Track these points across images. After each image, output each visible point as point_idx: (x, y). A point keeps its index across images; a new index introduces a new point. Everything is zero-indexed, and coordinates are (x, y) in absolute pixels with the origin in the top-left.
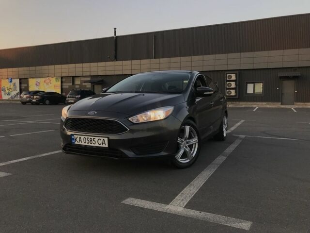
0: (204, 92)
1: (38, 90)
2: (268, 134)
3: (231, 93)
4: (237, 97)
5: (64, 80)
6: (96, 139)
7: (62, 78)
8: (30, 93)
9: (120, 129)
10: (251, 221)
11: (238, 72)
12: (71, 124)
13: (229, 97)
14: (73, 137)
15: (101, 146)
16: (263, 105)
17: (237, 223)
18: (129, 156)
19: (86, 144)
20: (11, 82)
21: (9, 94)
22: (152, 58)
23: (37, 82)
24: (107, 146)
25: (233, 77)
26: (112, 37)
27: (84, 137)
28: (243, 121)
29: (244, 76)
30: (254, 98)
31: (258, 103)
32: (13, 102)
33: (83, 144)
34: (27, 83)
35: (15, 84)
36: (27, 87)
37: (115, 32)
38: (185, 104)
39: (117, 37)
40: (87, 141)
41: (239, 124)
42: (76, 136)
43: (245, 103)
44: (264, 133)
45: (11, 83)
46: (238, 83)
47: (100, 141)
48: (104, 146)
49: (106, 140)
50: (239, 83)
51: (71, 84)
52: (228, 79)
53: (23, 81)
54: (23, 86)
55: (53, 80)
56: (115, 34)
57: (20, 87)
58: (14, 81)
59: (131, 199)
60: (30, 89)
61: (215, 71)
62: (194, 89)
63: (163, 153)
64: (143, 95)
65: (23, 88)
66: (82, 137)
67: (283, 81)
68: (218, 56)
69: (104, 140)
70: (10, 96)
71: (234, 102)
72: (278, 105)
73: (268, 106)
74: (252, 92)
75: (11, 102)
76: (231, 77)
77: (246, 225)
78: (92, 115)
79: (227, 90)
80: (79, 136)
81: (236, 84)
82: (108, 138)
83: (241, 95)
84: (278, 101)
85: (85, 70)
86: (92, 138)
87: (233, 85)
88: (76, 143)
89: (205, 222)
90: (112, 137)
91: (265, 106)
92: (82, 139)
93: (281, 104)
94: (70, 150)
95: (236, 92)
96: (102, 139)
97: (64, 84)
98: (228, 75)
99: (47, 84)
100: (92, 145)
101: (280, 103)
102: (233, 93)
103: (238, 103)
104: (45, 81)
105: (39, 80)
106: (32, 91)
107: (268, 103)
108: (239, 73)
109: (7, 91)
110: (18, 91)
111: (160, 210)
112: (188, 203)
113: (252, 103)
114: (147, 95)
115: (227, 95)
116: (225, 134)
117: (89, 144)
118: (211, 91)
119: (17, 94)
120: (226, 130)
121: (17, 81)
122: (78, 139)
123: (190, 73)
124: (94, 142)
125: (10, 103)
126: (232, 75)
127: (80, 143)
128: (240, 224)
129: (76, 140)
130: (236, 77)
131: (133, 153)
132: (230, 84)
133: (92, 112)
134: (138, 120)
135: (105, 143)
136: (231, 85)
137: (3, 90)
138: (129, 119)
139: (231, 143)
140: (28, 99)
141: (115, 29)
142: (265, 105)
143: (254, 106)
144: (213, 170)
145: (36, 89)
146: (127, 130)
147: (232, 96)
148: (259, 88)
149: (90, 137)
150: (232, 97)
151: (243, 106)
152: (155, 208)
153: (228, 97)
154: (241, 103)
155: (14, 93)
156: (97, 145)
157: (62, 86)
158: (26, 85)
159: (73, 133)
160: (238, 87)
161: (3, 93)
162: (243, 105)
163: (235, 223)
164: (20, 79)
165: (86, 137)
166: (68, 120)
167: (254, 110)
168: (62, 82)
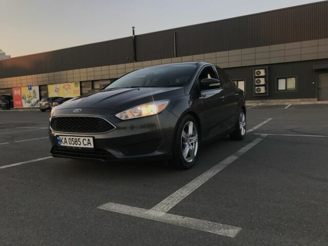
0: (209, 84)
1: (57, 96)
2: (295, 132)
3: (260, 90)
4: (267, 94)
5: (83, 84)
6: (82, 139)
7: (81, 82)
8: (48, 99)
9: (106, 127)
10: (240, 227)
11: (267, 67)
12: (56, 124)
13: (258, 95)
14: (58, 138)
15: (87, 146)
16: (296, 102)
17: (222, 230)
18: (118, 157)
19: (72, 145)
20: (31, 89)
21: (29, 102)
22: (174, 57)
23: (56, 88)
24: (92, 146)
25: (263, 73)
26: (131, 37)
27: (69, 137)
28: (270, 119)
29: (275, 71)
30: (287, 94)
31: (291, 100)
32: (34, 110)
33: (69, 145)
34: (47, 90)
35: (34, 92)
36: (47, 94)
37: (134, 31)
38: (188, 98)
39: (135, 36)
40: (73, 142)
41: (265, 122)
42: (61, 137)
43: (276, 101)
44: (291, 131)
45: (31, 91)
46: (267, 80)
47: (85, 141)
48: (89, 146)
49: (91, 139)
50: (269, 79)
51: (90, 89)
52: (256, 75)
53: (43, 88)
54: (43, 93)
55: (72, 85)
56: (134, 34)
57: (40, 94)
58: (33, 88)
59: (111, 203)
60: (50, 96)
61: (242, 67)
62: (198, 82)
63: (157, 153)
64: (139, 90)
65: (43, 95)
66: (67, 138)
67: (319, 75)
68: (245, 51)
69: (89, 140)
70: (30, 104)
71: (265, 101)
72: (314, 101)
73: (303, 103)
74: (284, 89)
75: (32, 110)
76: (260, 72)
77: (232, 232)
78: (77, 113)
79: (256, 88)
80: (64, 137)
81: (265, 81)
82: (94, 138)
83: (272, 92)
84: (314, 97)
85: (104, 73)
86: (77, 138)
87: (263, 81)
88: (62, 145)
89: (185, 229)
90: (98, 136)
91: (298, 103)
92: (67, 140)
93: (318, 100)
94: (57, 153)
95: (266, 89)
96: (87, 138)
97: (83, 89)
98: (256, 71)
99: (67, 89)
100: (78, 146)
101: (316, 99)
102: (263, 90)
103: (268, 101)
104: (64, 87)
105: (58, 86)
106: (51, 98)
107: (303, 99)
108: (269, 68)
109: (27, 99)
110: (38, 98)
111: (138, 215)
112: (174, 207)
113: (284, 100)
114: (142, 89)
115: (256, 92)
116: (243, 133)
117: (75, 146)
118: (218, 82)
119: (37, 102)
120: (245, 128)
121: (37, 89)
122: (63, 141)
123: (196, 64)
124: (79, 143)
125: (30, 111)
126: (260, 70)
127: (66, 145)
128: (226, 230)
129: (61, 141)
130: (265, 72)
131: (122, 154)
132: (259, 80)
133: (77, 110)
134: (127, 116)
135: (90, 143)
136: (260, 82)
137: (23, 98)
138: (116, 115)
139: (249, 142)
140: (47, 106)
141: (133, 27)
142: (299, 101)
143: (287, 104)
144: (218, 171)
145: (56, 95)
146: (114, 127)
147: (262, 93)
148: (292, 83)
149: (75, 138)
150: (261, 95)
151: (274, 104)
152: (133, 214)
153: (256, 95)
154: (272, 101)
155: (34, 101)
156: (82, 146)
157: (81, 91)
158: (46, 92)
159: (58, 134)
160: (268, 83)
161: (23, 101)
162: (274, 102)
163: (220, 229)
164: (40, 86)
165: (71, 138)
166: (54, 119)
167: (286, 108)
168: (81, 87)
